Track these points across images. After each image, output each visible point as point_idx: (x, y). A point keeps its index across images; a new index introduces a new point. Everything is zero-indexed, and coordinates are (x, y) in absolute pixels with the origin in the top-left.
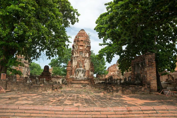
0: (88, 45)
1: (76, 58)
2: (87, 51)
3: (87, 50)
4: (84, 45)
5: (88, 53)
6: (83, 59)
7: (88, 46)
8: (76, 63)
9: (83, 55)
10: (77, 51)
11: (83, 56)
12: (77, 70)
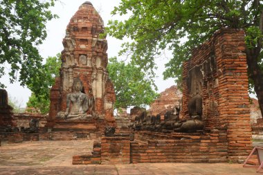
0: (99, 40)
1: (70, 70)
2: (96, 52)
3: (98, 50)
4: (88, 38)
5: (101, 57)
6: (88, 73)
7: (100, 42)
8: (71, 81)
9: (88, 62)
10: (73, 54)
11: (88, 65)
12: (69, 98)
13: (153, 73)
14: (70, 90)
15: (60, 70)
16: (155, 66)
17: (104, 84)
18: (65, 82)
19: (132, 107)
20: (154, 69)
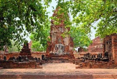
1: (55, 34)
8: (55, 38)
9: (62, 30)
10: (56, 27)
11: (62, 32)
12: (56, 46)
13: (90, 35)
14: (55, 42)
15: (50, 34)
16: (91, 32)
17: (69, 39)
18: (53, 39)
19: (79, 48)
20: (91, 33)
